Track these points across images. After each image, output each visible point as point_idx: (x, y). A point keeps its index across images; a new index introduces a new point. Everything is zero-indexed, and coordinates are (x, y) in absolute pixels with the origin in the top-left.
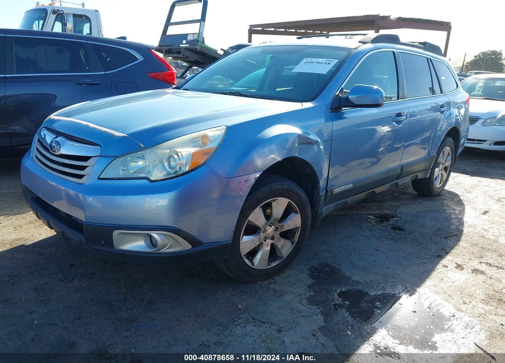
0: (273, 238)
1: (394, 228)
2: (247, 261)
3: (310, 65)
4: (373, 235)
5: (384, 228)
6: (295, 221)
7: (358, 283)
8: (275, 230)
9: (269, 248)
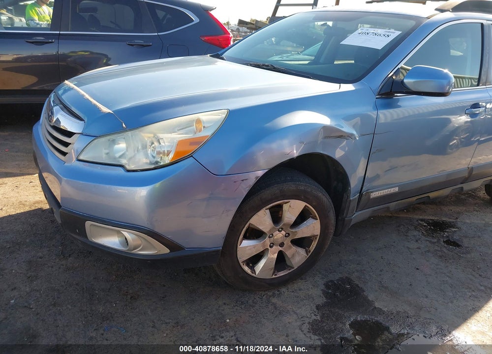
0: (282, 245)
1: (449, 242)
2: (246, 268)
3: (364, 37)
4: (419, 248)
5: (435, 240)
6: (312, 228)
7: (380, 312)
8: (285, 236)
9: (276, 255)
